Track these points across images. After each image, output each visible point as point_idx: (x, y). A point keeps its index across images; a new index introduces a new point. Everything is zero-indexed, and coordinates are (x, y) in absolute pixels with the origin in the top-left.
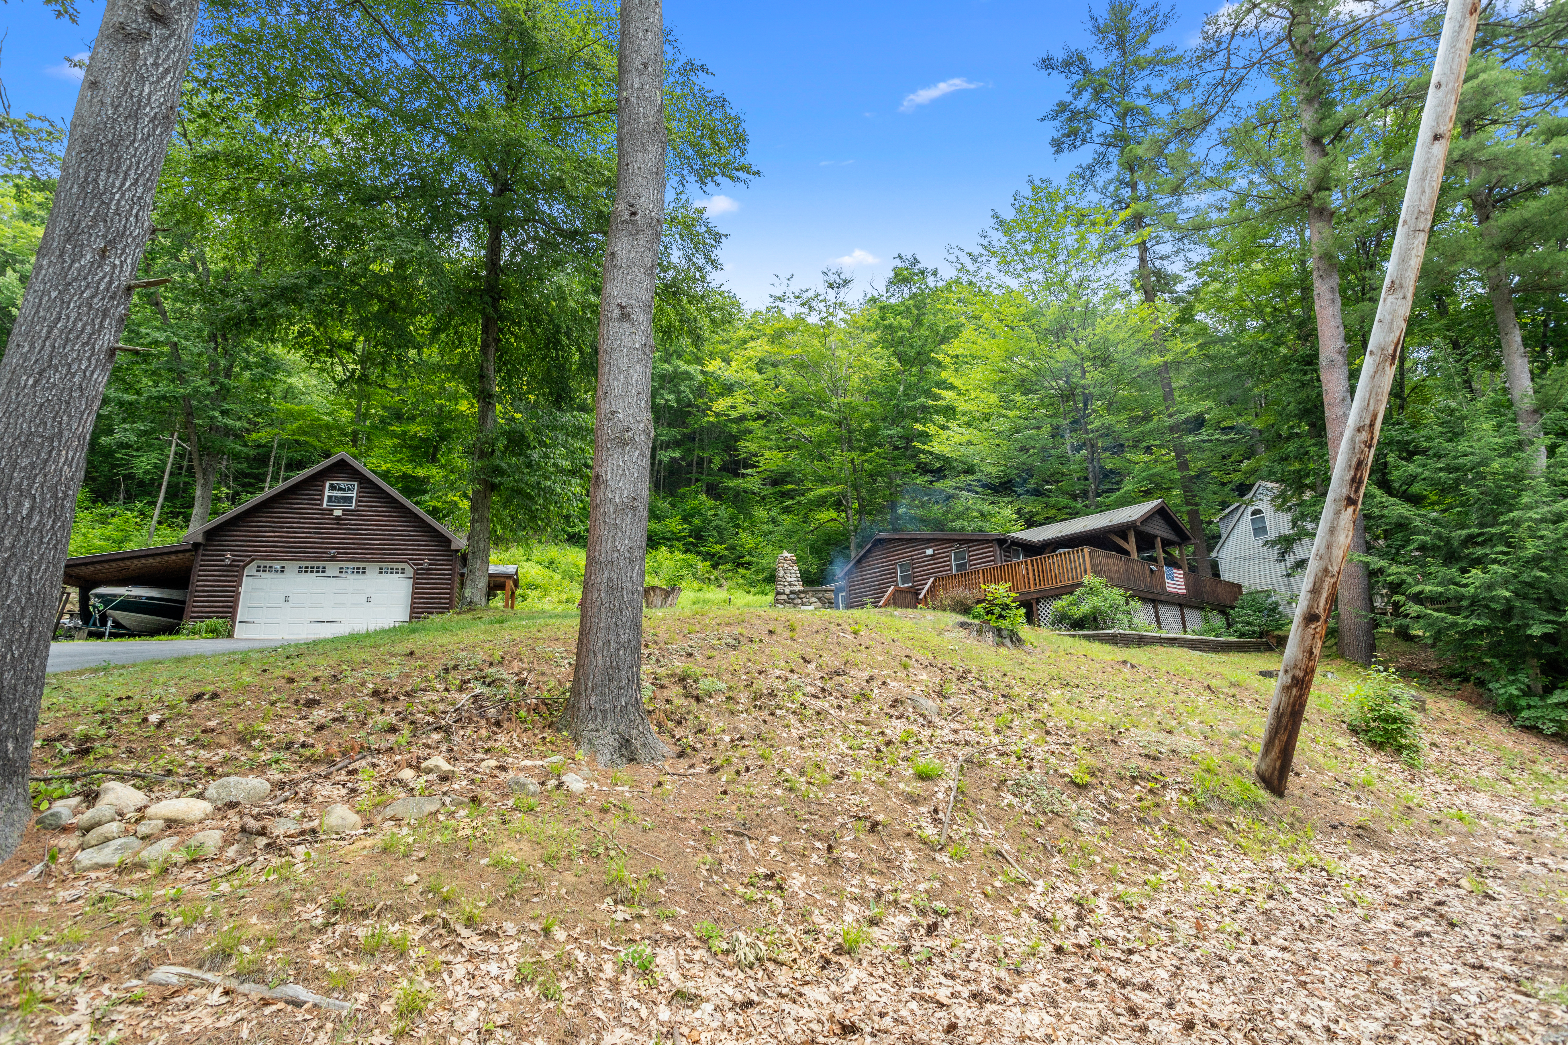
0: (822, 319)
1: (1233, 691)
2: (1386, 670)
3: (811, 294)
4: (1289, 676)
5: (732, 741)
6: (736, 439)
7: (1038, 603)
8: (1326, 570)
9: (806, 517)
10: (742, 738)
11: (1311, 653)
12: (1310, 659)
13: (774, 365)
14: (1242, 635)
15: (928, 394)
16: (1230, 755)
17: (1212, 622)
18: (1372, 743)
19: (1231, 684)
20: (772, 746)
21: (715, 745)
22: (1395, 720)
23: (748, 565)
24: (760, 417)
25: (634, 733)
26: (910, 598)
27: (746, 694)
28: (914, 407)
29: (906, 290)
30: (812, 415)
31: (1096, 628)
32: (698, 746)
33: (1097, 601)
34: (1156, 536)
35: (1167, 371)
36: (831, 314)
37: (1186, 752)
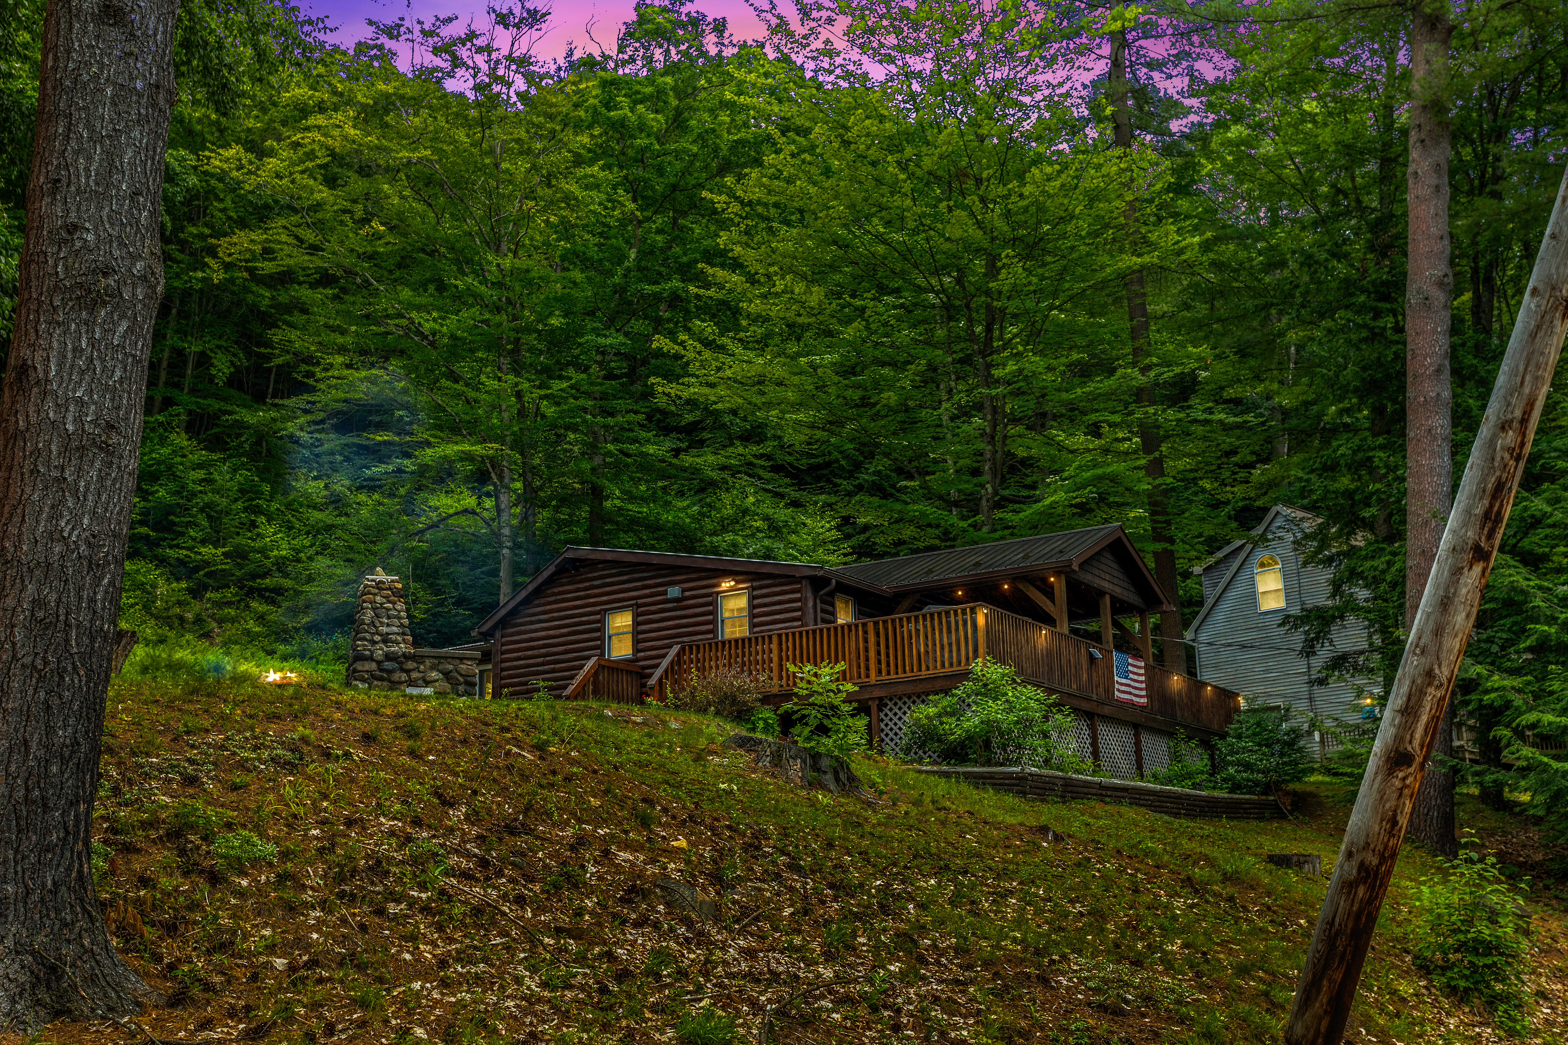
0: (477, 88)
1: (1229, 890)
2: (1482, 860)
3: (457, 29)
4: (1355, 863)
5: (292, 968)
6: (268, 320)
7: (881, 706)
8: (1429, 674)
9: (409, 499)
10: (313, 963)
11: (1394, 822)
12: (1391, 834)
13: (365, 171)
14: (1236, 787)
15: (687, 272)
16: (1243, 1007)
17: (1188, 761)
18: (1452, 990)
19: (1227, 878)
20: (381, 980)
21: (254, 977)
22: (1490, 948)
23: (273, 595)
24: (325, 279)
25: (69, 951)
26: (627, 685)
27: (321, 868)
28: (657, 297)
29: (658, 54)
30: (442, 287)
31: (989, 763)
32: (217, 979)
33: (994, 710)
34: (1101, 593)
35: (1141, 282)
36: (501, 80)
37: (1168, 1001)
